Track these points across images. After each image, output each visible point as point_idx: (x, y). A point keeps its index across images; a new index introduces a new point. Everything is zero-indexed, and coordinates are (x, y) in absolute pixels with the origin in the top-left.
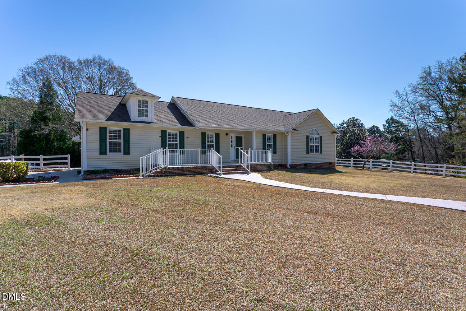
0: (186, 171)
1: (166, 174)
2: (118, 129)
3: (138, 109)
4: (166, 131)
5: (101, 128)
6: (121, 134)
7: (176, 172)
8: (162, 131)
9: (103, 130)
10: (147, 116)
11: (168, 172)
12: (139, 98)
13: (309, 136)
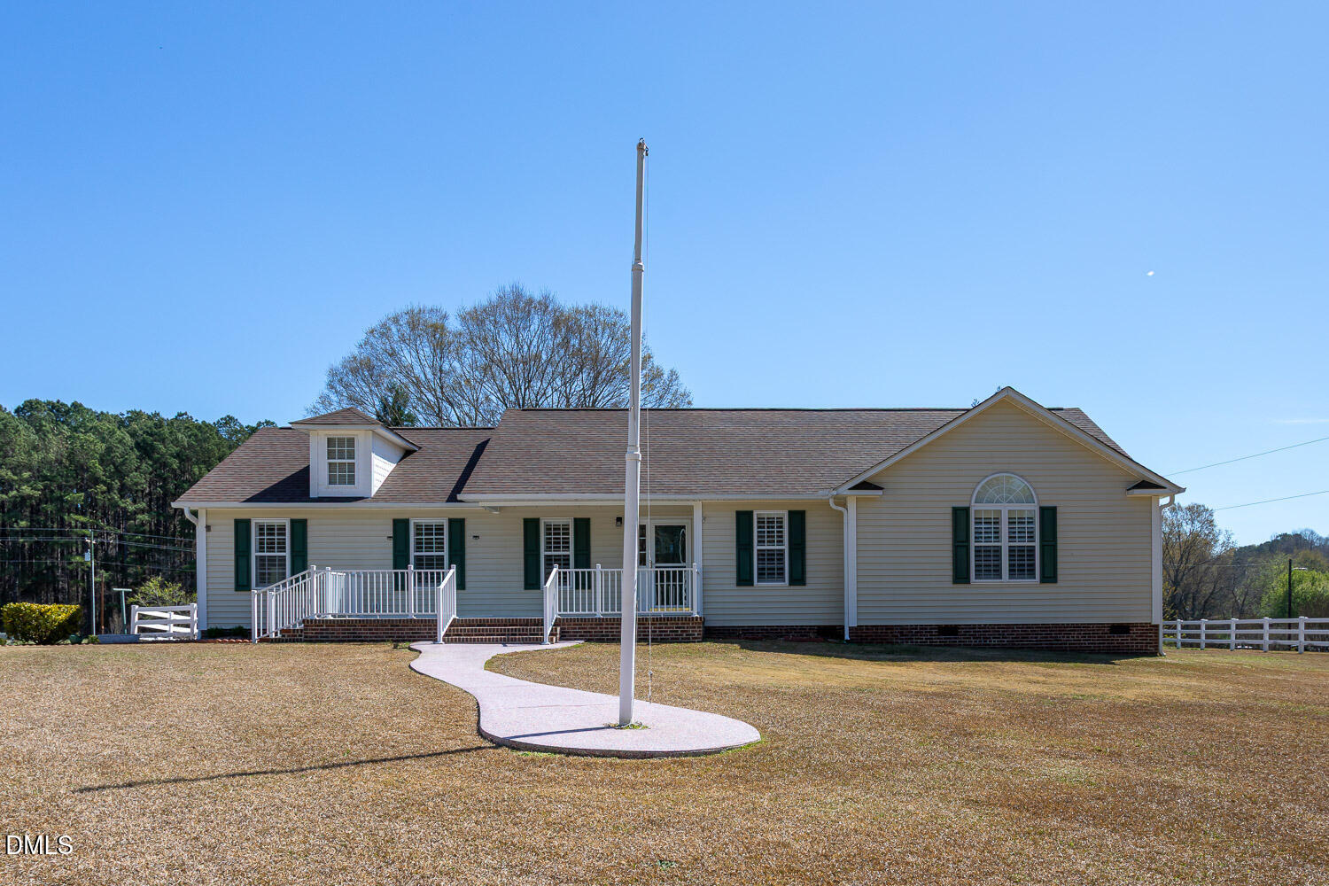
0: (363, 632)
1: (306, 637)
2: (276, 521)
3: (330, 464)
4: (406, 522)
5: (237, 522)
6: (284, 534)
7: (333, 633)
8: (396, 522)
9: (242, 527)
10: (352, 481)
11: (311, 633)
12: (327, 432)
13: (967, 510)
